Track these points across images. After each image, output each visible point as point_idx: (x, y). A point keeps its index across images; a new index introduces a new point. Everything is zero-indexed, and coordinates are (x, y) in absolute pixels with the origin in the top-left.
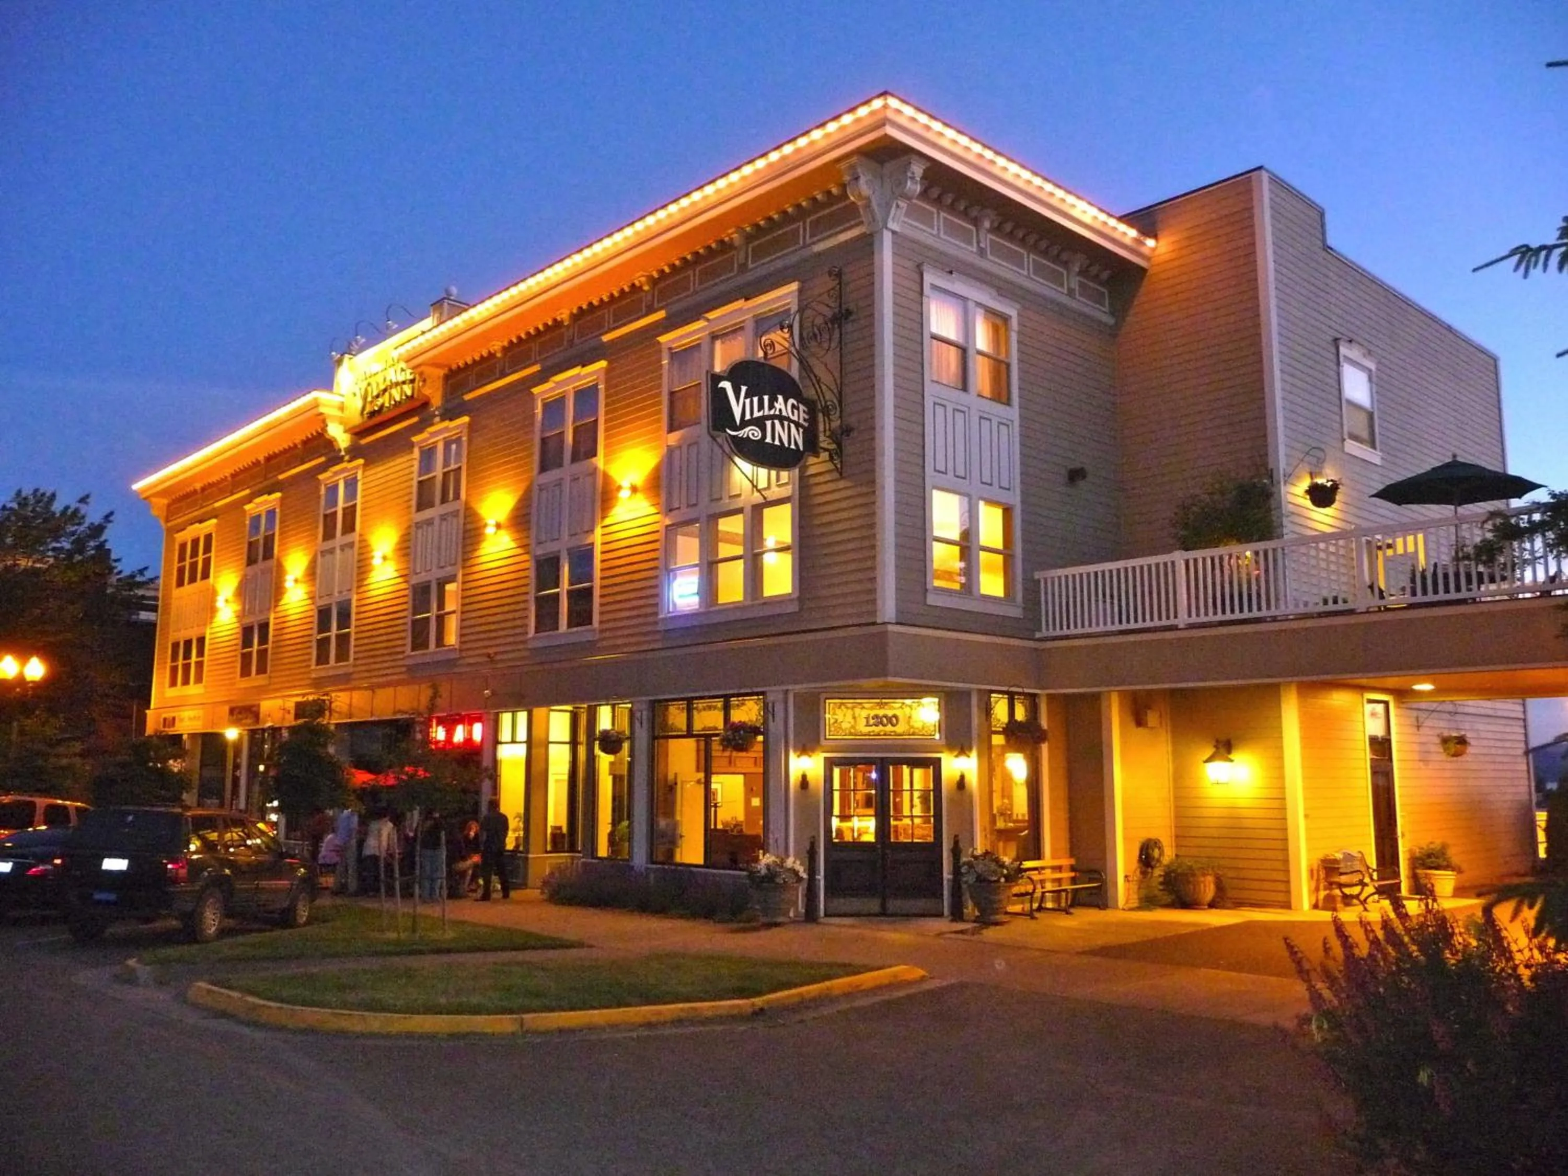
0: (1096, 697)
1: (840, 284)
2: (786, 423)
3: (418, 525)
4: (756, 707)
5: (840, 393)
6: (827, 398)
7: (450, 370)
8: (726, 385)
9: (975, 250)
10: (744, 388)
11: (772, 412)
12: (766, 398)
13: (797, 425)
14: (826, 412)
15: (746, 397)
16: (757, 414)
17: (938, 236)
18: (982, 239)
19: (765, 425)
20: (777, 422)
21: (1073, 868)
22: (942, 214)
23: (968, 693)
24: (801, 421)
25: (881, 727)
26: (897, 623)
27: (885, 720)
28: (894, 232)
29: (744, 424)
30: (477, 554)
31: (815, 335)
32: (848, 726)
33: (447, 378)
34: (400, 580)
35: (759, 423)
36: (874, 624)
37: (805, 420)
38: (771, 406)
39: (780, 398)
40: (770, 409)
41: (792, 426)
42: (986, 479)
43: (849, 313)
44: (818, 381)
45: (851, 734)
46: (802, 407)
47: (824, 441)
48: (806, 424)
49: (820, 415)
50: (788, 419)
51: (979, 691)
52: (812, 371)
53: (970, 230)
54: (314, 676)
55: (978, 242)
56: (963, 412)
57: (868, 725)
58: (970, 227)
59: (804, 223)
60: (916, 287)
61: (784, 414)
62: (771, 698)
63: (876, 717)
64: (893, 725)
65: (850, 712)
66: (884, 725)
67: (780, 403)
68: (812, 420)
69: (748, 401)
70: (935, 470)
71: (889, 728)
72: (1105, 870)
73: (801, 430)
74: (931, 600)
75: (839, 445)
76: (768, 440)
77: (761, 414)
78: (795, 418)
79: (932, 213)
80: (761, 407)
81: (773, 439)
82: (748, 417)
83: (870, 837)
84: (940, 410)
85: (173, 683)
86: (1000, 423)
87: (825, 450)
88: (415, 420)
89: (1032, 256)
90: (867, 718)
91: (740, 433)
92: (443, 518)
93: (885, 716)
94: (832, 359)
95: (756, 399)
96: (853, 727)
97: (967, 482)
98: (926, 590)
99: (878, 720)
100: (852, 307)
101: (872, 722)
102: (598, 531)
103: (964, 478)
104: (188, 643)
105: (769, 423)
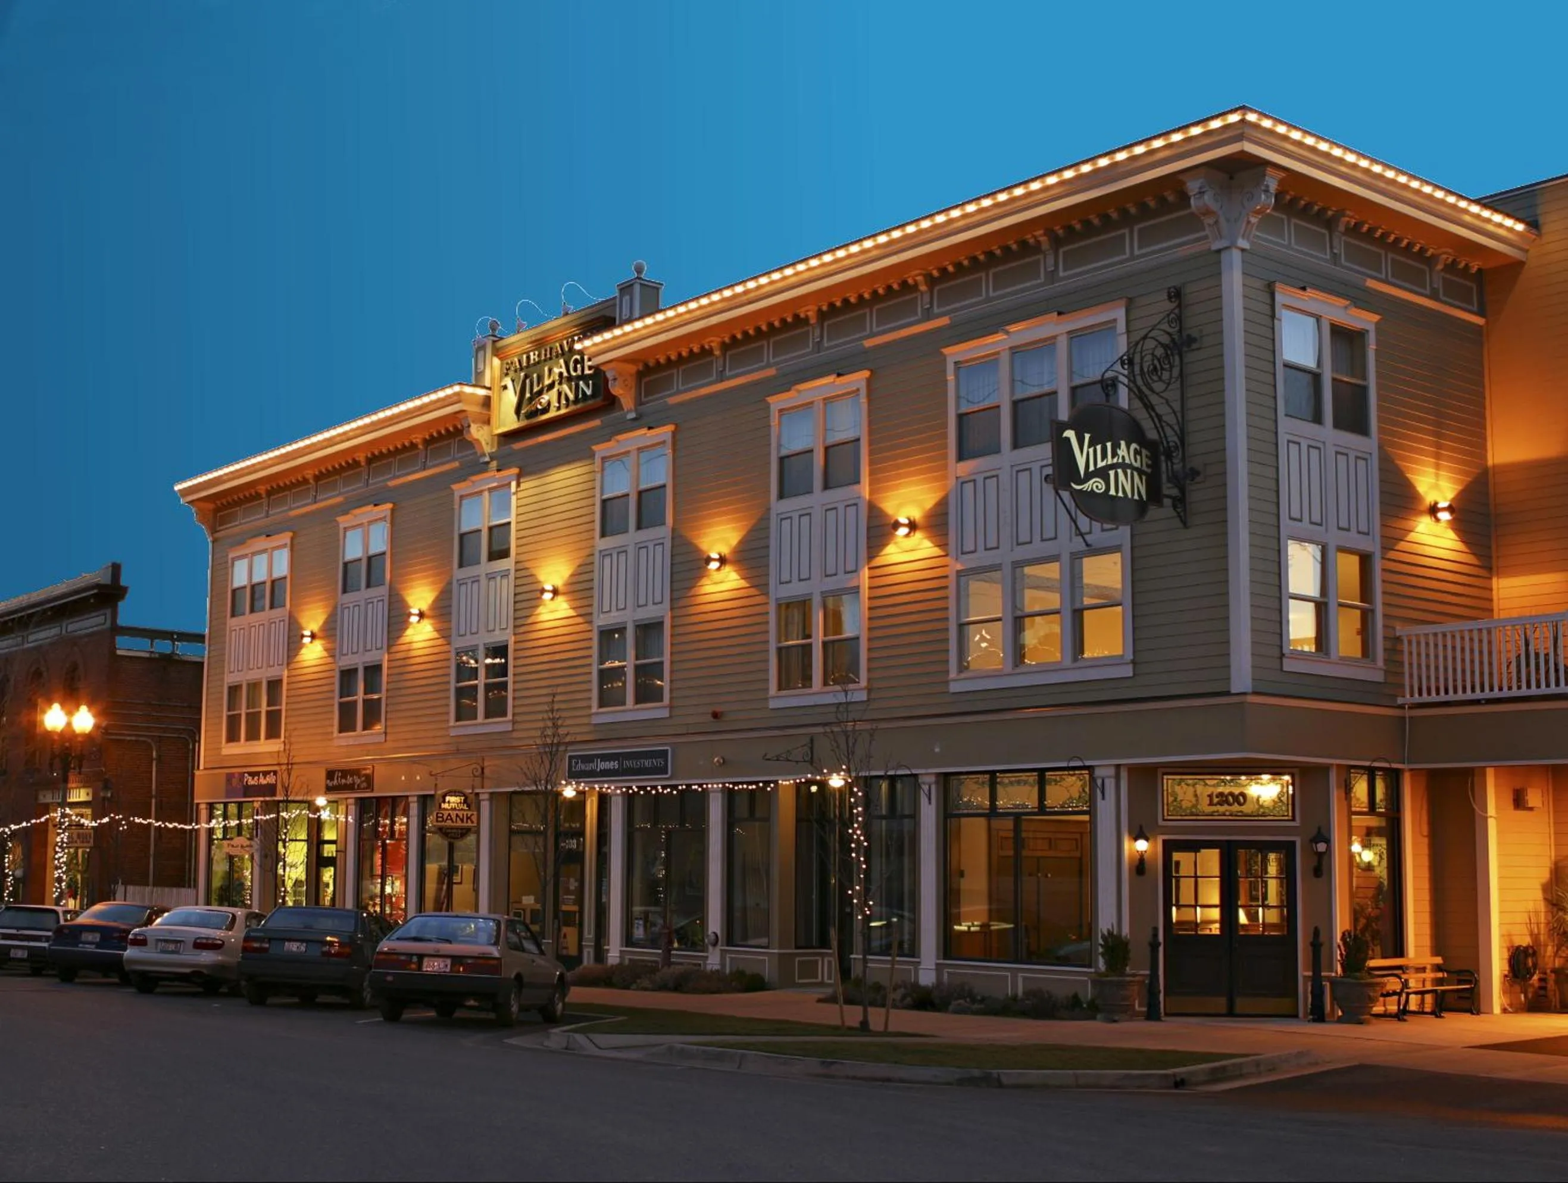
0: (1469, 772)
1: (1179, 306)
2: (1129, 471)
3: (605, 554)
4: (1080, 783)
5: (1182, 430)
6: (1170, 439)
7: (646, 365)
8: (1070, 434)
9: (1328, 257)
10: (1087, 436)
11: (1115, 460)
12: (1109, 445)
13: (1141, 472)
14: (1169, 457)
15: (1089, 447)
16: (1100, 464)
17: (1289, 247)
18: (1336, 242)
19: (1109, 475)
20: (1120, 471)
21: (1438, 968)
22: (1294, 221)
23: (1326, 768)
24: (1145, 468)
25: (1225, 807)
26: (1255, 693)
27: (1231, 799)
28: (1243, 250)
29: (1089, 476)
30: (692, 592)
31: (1155, 368)
32: (1190, 805)
33: (640, 375)
34: (580, 620)
35: (1102, 473)
36: (1228, 693)
37: (1148, 466)
38: (1114, 454)
39: (1123, 443)
40: (1113, 457)
41: (1135, 474)
42: (1343, 524)
43: (1191, 340)
44: (1160, 420)
45: (1192, 814)
46: (1144, 452)
47: (1169, 489)
48: (1149, 471)
49: (1163, 458)
50: (1130, 466)
51: (1338, 766)
52: (1153, 410)
53: (1324, 235)
54: (453, 733)
55: (1331, 247)
56: (1319, 448)
57: (1211, 804)
58: (1324, 231)
59: (1131, 232)
60: (1267, 309)
61: (1127, 461)
62: (1098, 772)
63: (1221, 794)
64: (1240, 804)
65: (1191, 789)
66: (1230, 804)
67: (1122, 451)
68: (1155, 465)
69: (1091, 450)
70: (1291, 518)
71: (1236, 807)
72: (1478, 971)
73: (1144, 478)
74: (1288, 665)
75: (1183, 491)
76: (1112, 492)
77: (1104, 464)
78: (1137, 465)
79: (1282, 220)
80: (1104, 456)
81: (1117, 491)
82: (1092, 468)
83: (1215, 929)
84: (1294, 448)
85: (233, 737)
86: (1357, 458)
87: (1168, 496)
88: (596, 423)
89: (1390, 255)
90: (1210, 796)
91: (1086, 487)
92: (640, 547)
93: (1231, 794)
94: (1174, 394)
95: (1099, 447)
96: (1195, 806)
97: (1323, 528)
98: (1282, 655)
99: (1223, 799)
100: (1194, 333)
101: (1216, 800)
102: (865, 573)
103: (1321, 525)
104: (254, 686)
105: (1112, 473)
